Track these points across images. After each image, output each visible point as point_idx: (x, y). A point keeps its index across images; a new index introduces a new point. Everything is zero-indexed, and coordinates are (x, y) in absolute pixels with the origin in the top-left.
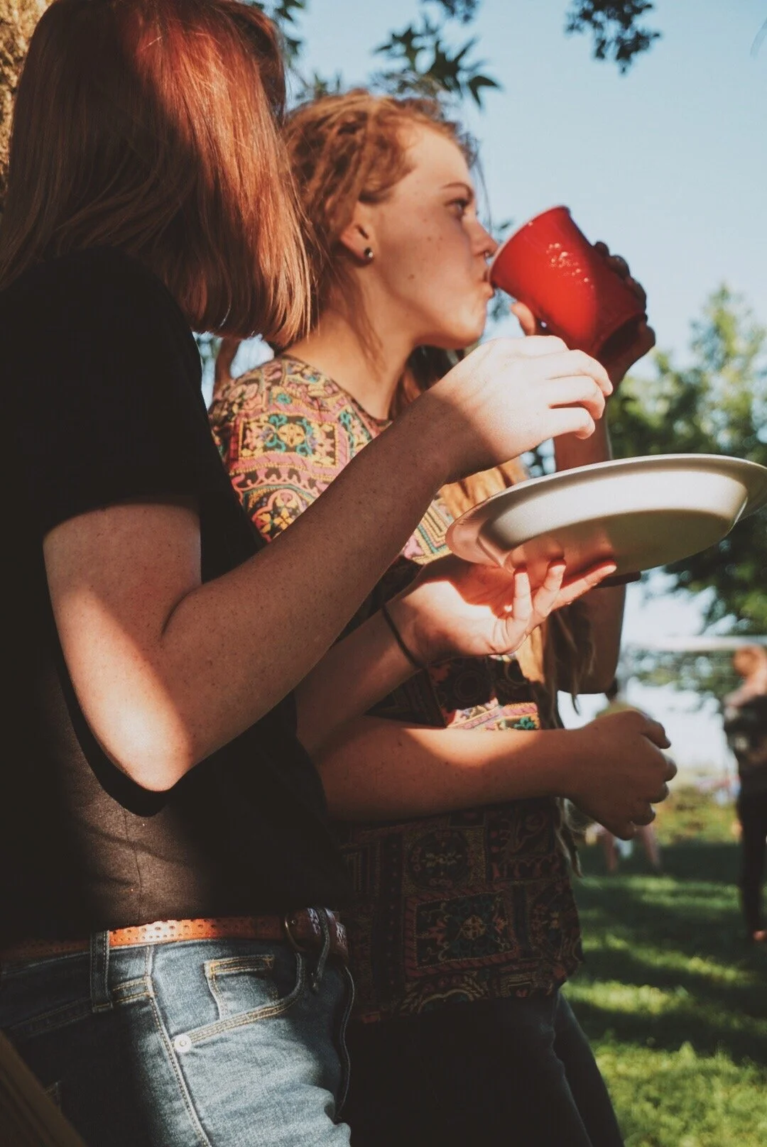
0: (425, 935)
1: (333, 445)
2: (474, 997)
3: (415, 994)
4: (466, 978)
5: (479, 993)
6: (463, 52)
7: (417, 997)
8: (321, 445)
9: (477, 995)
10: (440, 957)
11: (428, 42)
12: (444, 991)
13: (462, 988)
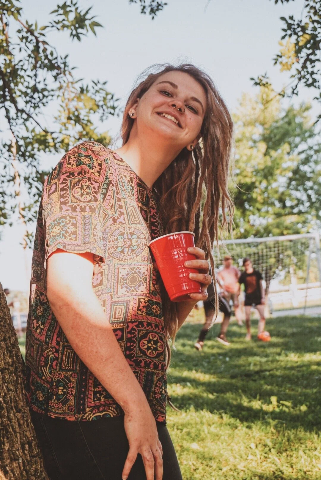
0: (97, 389)
1: (100, 169)
2: (113, 415)
3: (90, 413)
4: (110, 408)
5: (115, 413)
6: (87, 13)
7: (90, 414)
8: (96, 167)
9: (115, 415)
10: (102, 398)
11: (73, 9)
12: (101, 412)
13: (109, 412)
